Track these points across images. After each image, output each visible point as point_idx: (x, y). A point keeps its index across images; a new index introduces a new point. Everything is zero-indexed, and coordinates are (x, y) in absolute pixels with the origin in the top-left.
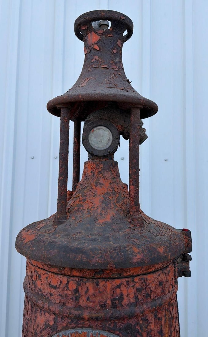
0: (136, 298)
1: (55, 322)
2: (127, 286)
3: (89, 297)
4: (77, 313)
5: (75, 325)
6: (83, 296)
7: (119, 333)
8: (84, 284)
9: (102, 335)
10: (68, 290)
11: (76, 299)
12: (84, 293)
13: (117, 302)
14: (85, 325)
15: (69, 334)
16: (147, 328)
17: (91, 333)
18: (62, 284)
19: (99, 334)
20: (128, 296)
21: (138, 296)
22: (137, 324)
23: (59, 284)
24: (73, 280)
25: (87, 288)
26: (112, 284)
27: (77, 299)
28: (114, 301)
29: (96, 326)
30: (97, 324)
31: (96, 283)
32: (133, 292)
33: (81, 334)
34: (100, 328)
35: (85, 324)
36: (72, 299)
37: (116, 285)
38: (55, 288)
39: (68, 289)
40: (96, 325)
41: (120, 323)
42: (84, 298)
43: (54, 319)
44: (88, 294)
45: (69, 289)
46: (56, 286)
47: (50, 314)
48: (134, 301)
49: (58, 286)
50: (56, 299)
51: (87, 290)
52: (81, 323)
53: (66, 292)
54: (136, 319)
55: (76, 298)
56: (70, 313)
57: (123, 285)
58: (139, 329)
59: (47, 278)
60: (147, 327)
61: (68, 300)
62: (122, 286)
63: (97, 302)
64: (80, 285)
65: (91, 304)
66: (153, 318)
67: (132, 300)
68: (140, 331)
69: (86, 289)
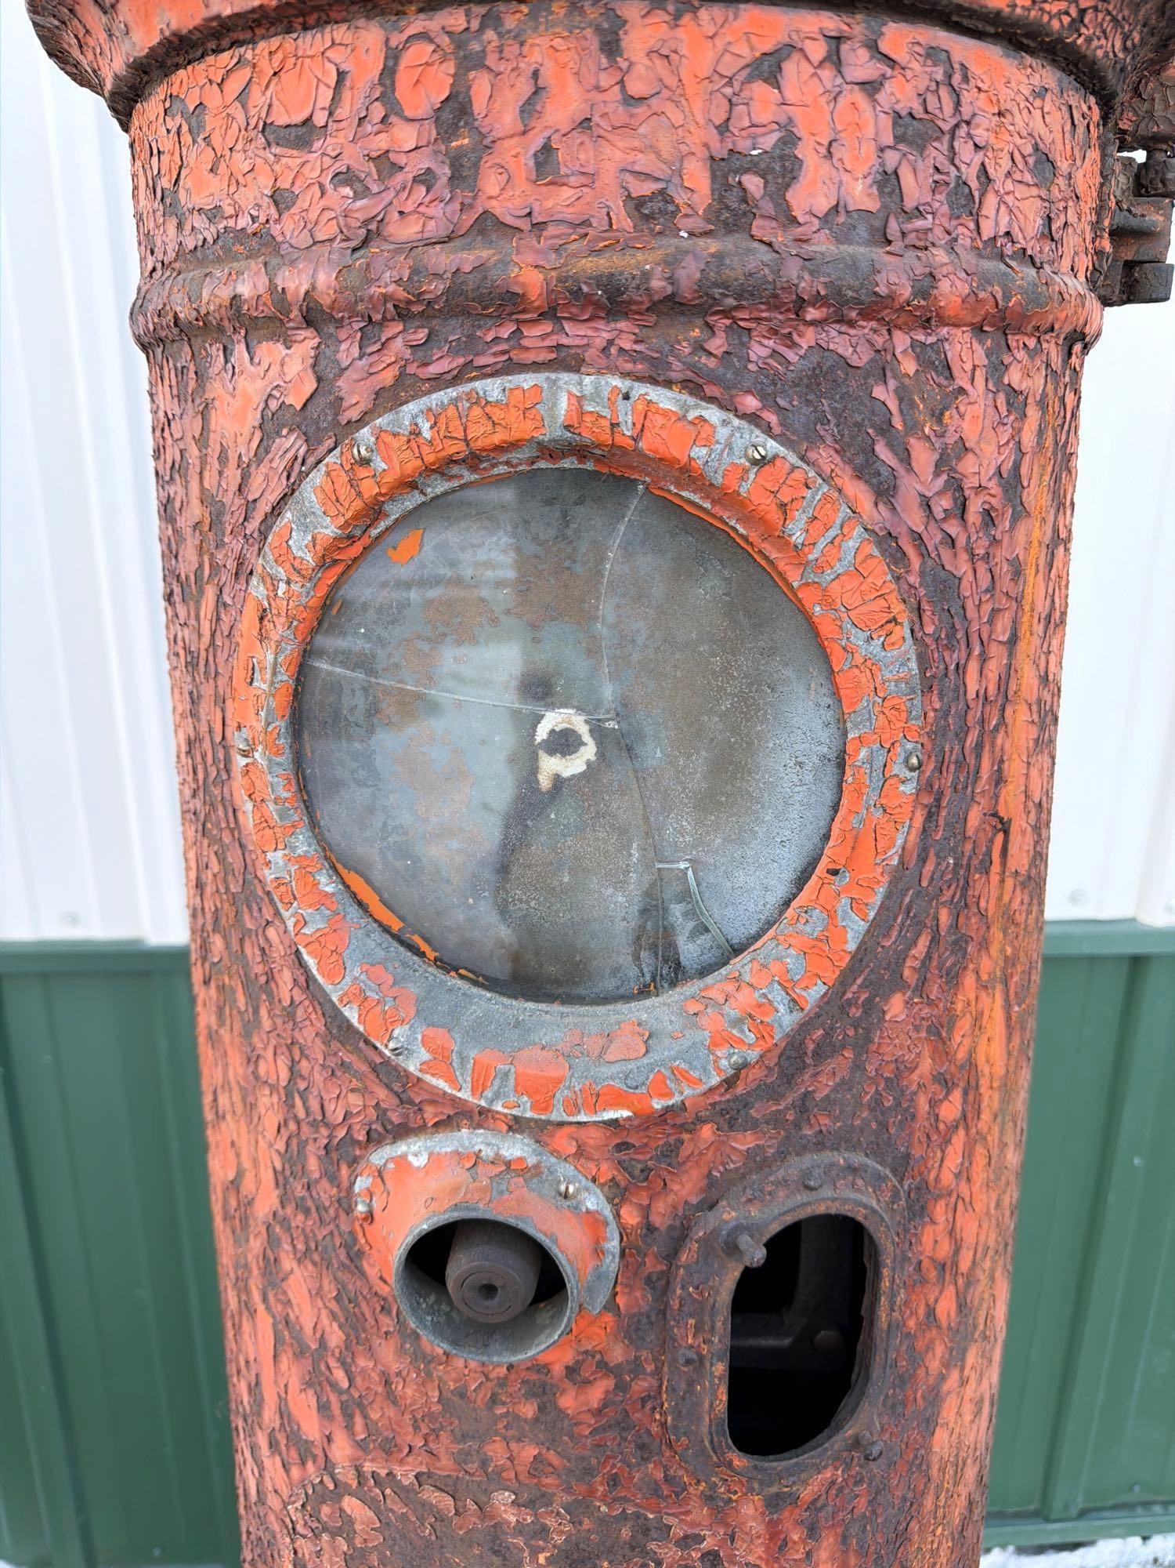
0: (888, 182)
1: (319, 380)
2: (827, 74)
3: (547, 149)
4: (467, 258)
5: (461, 361)
6: (507, 143)
7: (764, 407)
8: (512, 50)
9: (650, 402)
10: (393, 119)
11: (455, 179)
12: (507, 118)
13: (753, 183)
14: (527, 349)
15: (420, 420)
16: (939, 418)
17: (570, 393)
18: (347, 94)
19: (626, 397)
20: (830, 154)
21: (900, 172)
22: (882, 369)
23: (326, 96)
24: (424, 36)
25: (536, 74)
26: (719, 43)
27: (463, 172)
28: (733, 180)
29: (605, 350)
30: (610, 342)
31: (598, 30)
32: (870, 132)
33: (497, 403)
34: (629, 366)
35: (525, 342)
36: (426, 179)
37: (752, 49)
38: (303, 134)
39: (393, 109)
40: (600, 343)
41: (771, 343)
42: (518, 155)
43: (316, 357)
44: (539, 125)
45: (400, 114)
46: (307, 121)
47: (285, 343)
48: (873, 205)
49: (320, 119)
50: (313, 215)
51: (537, 91)
52: (496, 340)
53: (381, 142)
54: (875, 331)
55: (452, 166)
56: (415, 271)
57: (804, 64)
58: (893, 405)
59: (242, 97)
60: (942, 414)
61: (398, 193)
62: (790, 68)
63: (608, 177)
64: (478, 62)
65: (566, 193)
66: (978, 372)
67: (861, 194)
68: (897, 422)
69: (525, 88)
